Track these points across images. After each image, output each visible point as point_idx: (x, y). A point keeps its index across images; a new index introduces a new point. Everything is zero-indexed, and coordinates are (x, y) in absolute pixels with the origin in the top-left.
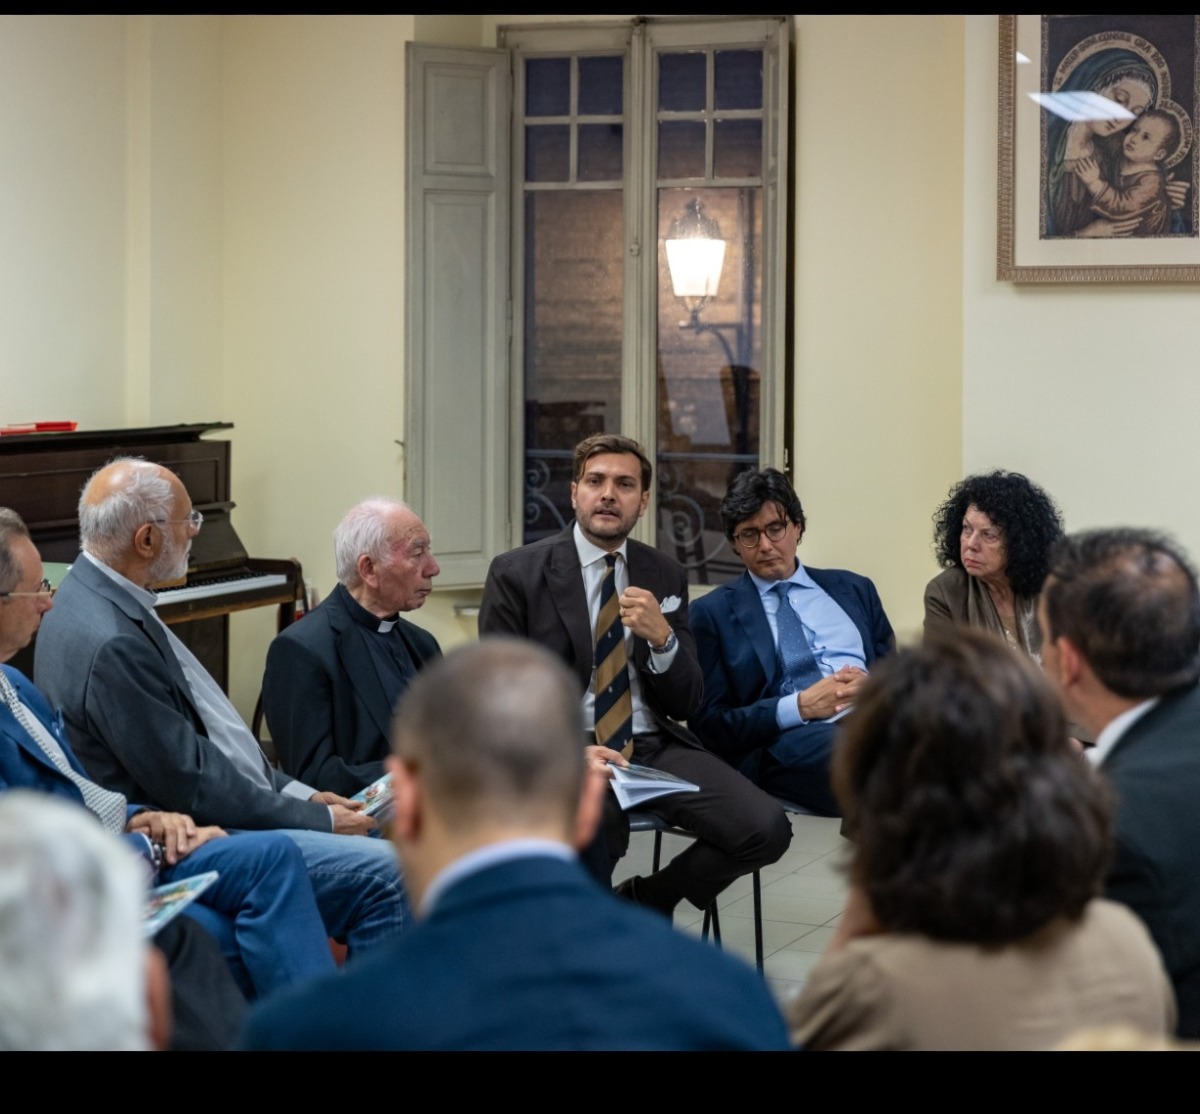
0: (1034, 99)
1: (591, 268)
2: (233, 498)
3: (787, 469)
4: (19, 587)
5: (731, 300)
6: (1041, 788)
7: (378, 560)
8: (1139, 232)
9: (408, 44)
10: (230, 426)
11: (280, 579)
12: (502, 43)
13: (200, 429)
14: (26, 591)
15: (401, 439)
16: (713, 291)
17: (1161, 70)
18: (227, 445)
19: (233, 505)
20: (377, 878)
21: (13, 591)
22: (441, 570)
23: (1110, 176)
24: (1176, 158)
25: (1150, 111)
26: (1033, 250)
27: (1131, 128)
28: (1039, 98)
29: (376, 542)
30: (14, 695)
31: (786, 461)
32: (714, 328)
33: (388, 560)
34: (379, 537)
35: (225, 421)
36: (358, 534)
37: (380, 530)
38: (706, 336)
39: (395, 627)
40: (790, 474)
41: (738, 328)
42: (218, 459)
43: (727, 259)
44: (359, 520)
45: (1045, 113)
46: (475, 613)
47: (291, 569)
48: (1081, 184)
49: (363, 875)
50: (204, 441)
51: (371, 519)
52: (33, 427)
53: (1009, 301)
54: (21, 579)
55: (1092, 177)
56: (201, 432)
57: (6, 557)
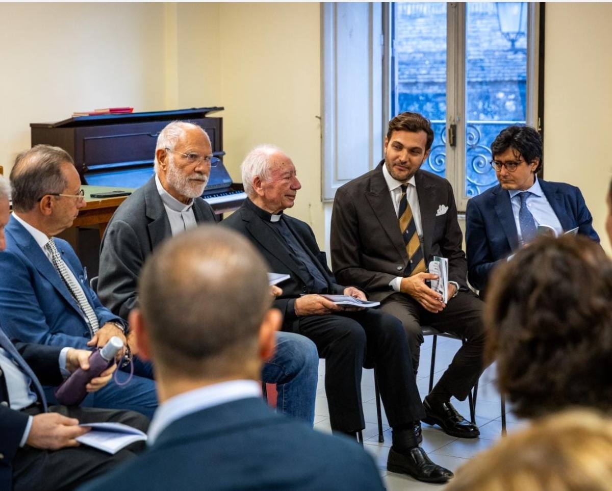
3: (540, 129)
4: (65, 191)
7: (263, 180)
10: (222, 109)
13: (204, 111)
14: (69, 194)
15: (319, 116)
18: (220, 120)
19: (224, 154)
21: (62, 194)
22: (302, 186)
29: (262, 170)
30: (59, 256)
31: (539, 125)
33: (269, 180)
34: (264, 167)
35: (218, 106)
36: (252, 166)
37: (265, 163)
39: (281, 218)
40: (542, 132)
42: (215, 127)
44: (253, 158)
50: (207, 118)
51: (259, 157)
52: (108, 111)
54: (67, 187)
56: (206, 113)
57: (58, 173)
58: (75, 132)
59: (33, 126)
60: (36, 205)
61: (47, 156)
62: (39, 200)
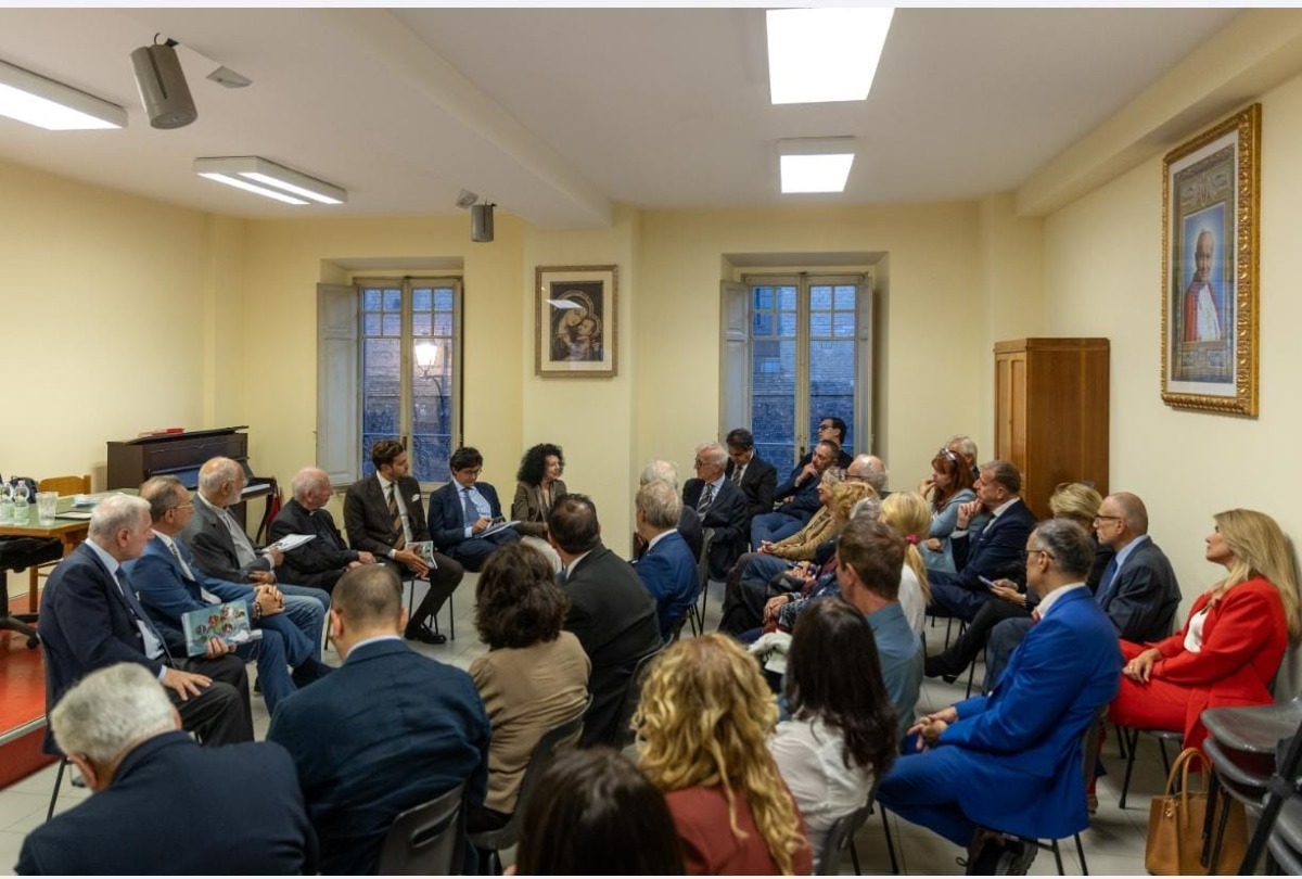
0: (547, 301)
1: (387, 355)
2: (249, 455)
4: (180, 504)
5: (439, 366)
6: (535, 591)
7: (313, 492)
8: (584, 359)
9: (318, 284)
10: (247, 427)
11: (268, 486)
12: (354, 284)
14: (184, 505)
15: (315, 430)
16: (433, 363)
17: (590, 304)
18: (246, 434)
20: (304, 609)
21: (179, 506)
23: (573, 340)
24: (596, 334)
25: (587, 317)
26: (548, 365)
27: (580, 324)
28: (549, 301)
29: (313, 486)
30: (178, 551)
32: (433, 377)
33: (317, 492)
35: (245, 425)
36: (305, 483)
37: (315, 482)
38: (430, 380)
41: (442, 377)
42: (242, 440)
43: (438, 352)
44: (305, 477)
45: (552, 307)
46: (344, 494)
47: (272, 482)
48: (564, 343)
49: (298, 608)
50: (237, 433)
52: (166, 431)
53: (539, 383)
54: (181, 501)
55: (567, 340)
56: (235, 430)
57: (175, 493)
58: (144, 449)
59: (110, 445)
60: (162, 519)
61: (164, 483)
62: (164, 514)
